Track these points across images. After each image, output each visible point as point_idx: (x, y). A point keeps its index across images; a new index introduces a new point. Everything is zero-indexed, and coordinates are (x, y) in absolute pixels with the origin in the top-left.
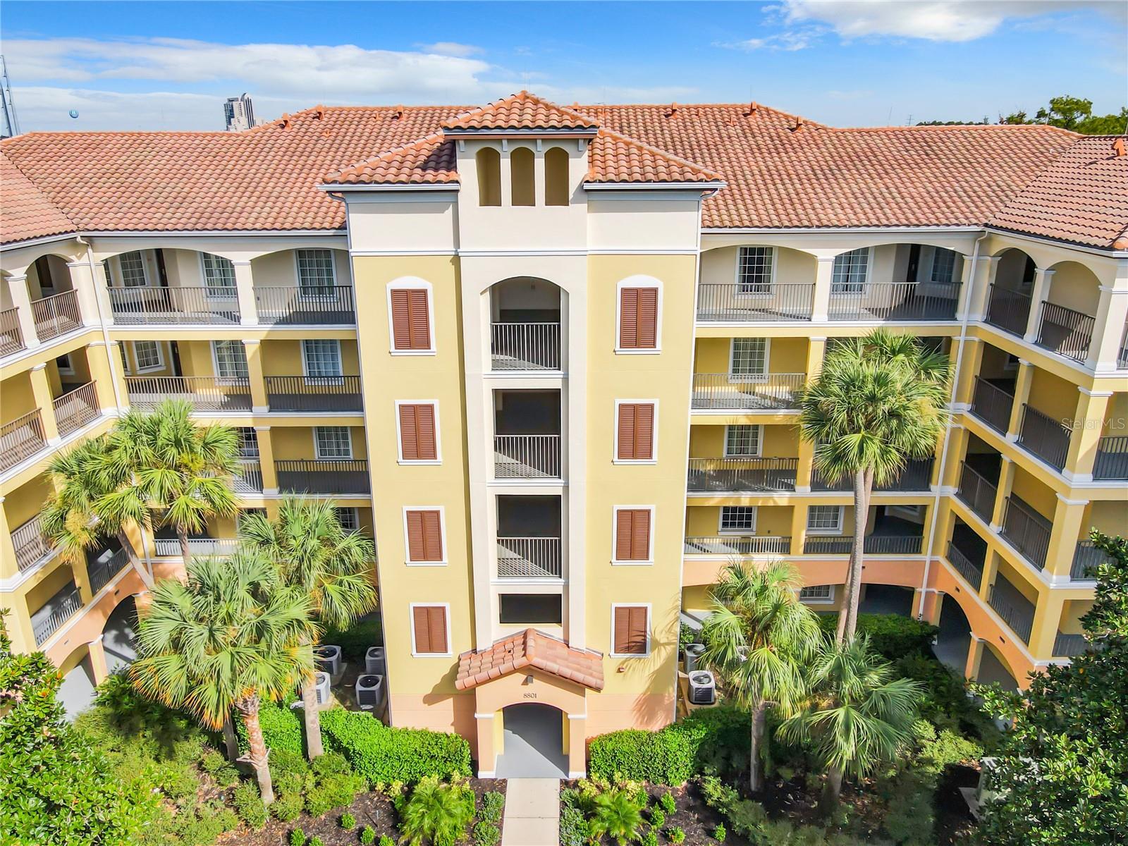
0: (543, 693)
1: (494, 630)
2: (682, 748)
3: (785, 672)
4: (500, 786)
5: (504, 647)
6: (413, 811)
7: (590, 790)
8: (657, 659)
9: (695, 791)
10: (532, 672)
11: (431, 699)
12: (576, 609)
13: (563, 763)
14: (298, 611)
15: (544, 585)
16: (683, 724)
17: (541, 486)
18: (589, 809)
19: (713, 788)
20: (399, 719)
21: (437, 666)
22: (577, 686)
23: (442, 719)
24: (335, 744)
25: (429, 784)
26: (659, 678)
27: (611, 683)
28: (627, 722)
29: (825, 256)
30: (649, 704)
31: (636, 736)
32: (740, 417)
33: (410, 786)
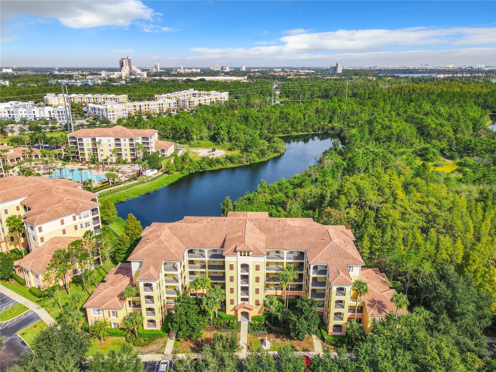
0: (246, 310)
1: (240, 302)
2: (263, 318)
3: (274, 309)
4: (241, 322)
5: (241, 304)
6: (230, 324)
7: (252, 323)
8: (260, 306)
9: (265, 323)
10: (245, 308)
11: (231, 311)
12: (250, 300)
13: (248, 319)
14: (218, 300)
15: (246, 297)
16: (264, 315)
17: (246, 285)
18: (251, 325)
19: (267, 322)
20: (227, 313)
21: (233, 306)
22: (250, 310)
23: (233, 313)
24: (219, 316)
25: (232, 321)
26: (261, 309)
27: (254, 309)
28: (257, 314)
29: (285, 252)
30: (259, 312)
31: (258, 316)
32: (274, 272)
33: (229, 322)
